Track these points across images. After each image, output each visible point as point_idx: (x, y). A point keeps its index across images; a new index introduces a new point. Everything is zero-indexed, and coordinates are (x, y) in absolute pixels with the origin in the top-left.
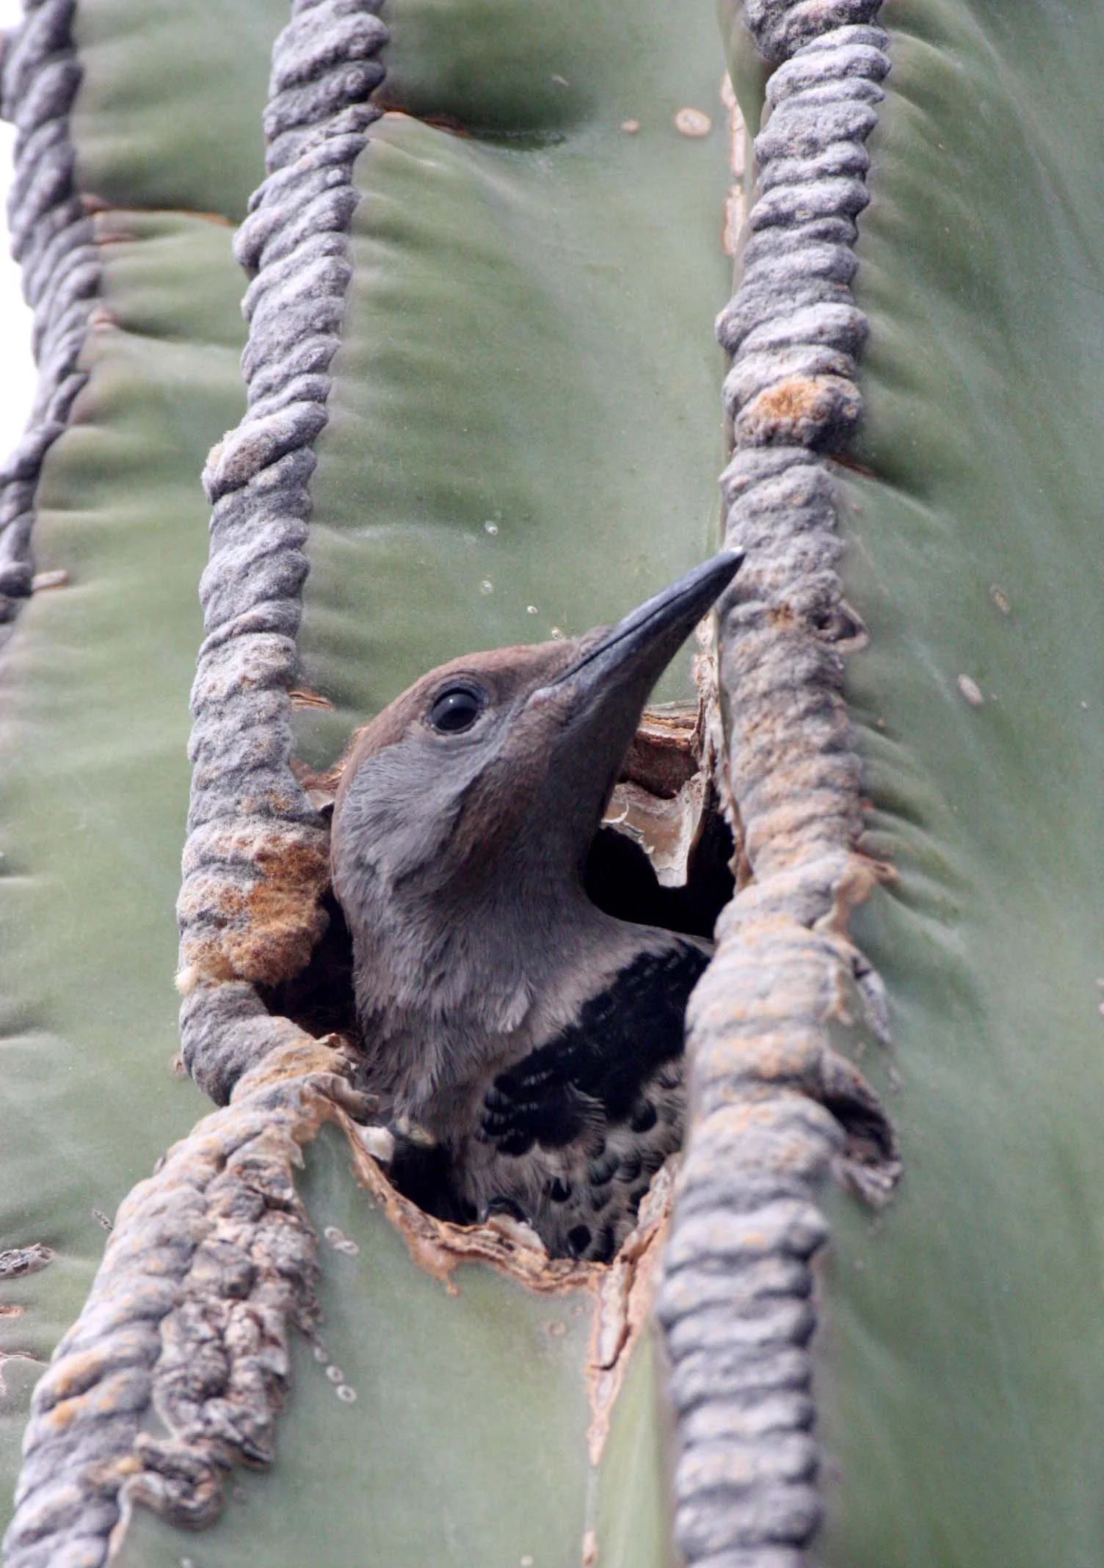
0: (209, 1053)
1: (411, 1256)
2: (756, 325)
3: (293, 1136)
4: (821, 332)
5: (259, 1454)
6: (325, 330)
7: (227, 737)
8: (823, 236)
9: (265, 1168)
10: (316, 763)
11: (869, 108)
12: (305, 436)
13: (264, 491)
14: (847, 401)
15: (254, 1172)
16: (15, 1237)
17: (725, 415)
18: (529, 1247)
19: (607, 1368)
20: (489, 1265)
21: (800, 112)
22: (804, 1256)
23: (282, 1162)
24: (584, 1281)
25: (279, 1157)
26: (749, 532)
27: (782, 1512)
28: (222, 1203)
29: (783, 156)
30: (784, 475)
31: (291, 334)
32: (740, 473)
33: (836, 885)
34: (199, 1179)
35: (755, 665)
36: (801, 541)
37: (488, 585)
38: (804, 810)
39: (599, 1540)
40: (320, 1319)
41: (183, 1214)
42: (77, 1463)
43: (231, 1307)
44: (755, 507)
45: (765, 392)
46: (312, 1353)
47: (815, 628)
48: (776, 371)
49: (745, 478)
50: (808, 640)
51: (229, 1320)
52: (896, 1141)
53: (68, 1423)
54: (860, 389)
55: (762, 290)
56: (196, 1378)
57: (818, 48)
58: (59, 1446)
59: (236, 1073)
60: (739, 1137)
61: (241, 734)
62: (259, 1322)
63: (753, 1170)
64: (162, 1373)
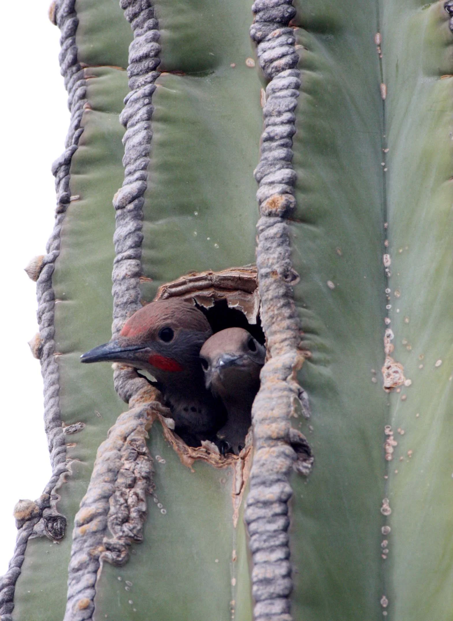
0: (122, 389)
1: (181, 461)
2: (265, 175)
3: (145, 429)
4: (283, 180)
5: (139, 538)
6: (145, 156)
7: (122, 292)
8: (283, 145)
9: (137, 441)
10: (148, 300)
11: (295, 100)
12: (141, 193)
13: (130, 211)
14: (291, 203)
15: (134, 443)
16: (73, 421)
17: (257, 204)
18: (215, 453)
19: (238, 494)
20: (203, 460)
21: (275, 101)
22: (285, 502)
23: (143, 438)
24: (230, 463)
25: (141, 436)
26: (265, 245)
27: (282, 587)
28: (126, 456)
29: (271, 116)
30: (274, 226)
31: (136, 156)
32: (262, 225)
33: (293, 365)
34: (119, 446)
35: (268, 290)
36: (279, 249)
37: (196, 233)
38: (284, 336)
39: (237, 553)
40: (155, 488)
41: (114, 461)
42: (87, 547)
43: (129, 492)
44: (266, 237)
45: (268, 200)
46: (153, 501)
47: (284, 278)
48: (271, 192)
49: (263, 227)
50: (282, 282)
51: (129, 496)
52: (312, 451)
53: (84, 533)
54: (295, 197)
55: (266, 164)
56: (119, 518)
57: (280, 77)
58: (82, 540)
59: (130, 396)
60: (266, 460)
61: (126, 292)
62: (136, 494)
63: (271, 472)
64: (110, 517)
